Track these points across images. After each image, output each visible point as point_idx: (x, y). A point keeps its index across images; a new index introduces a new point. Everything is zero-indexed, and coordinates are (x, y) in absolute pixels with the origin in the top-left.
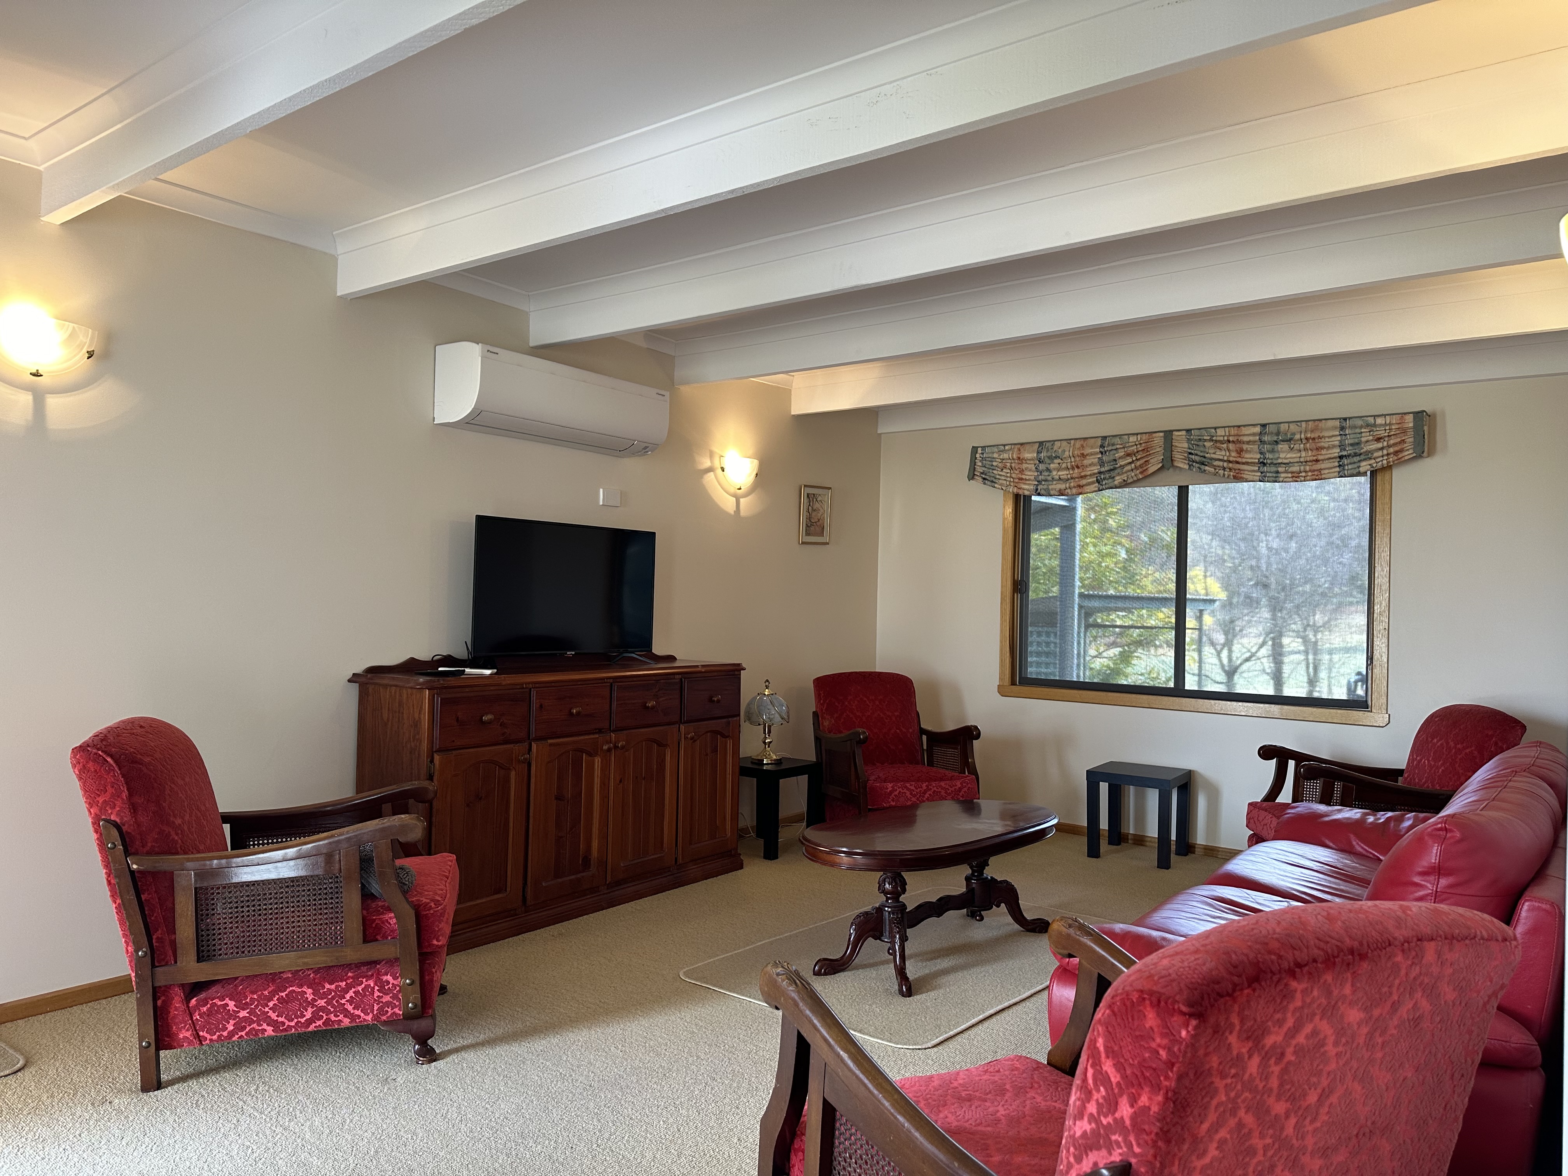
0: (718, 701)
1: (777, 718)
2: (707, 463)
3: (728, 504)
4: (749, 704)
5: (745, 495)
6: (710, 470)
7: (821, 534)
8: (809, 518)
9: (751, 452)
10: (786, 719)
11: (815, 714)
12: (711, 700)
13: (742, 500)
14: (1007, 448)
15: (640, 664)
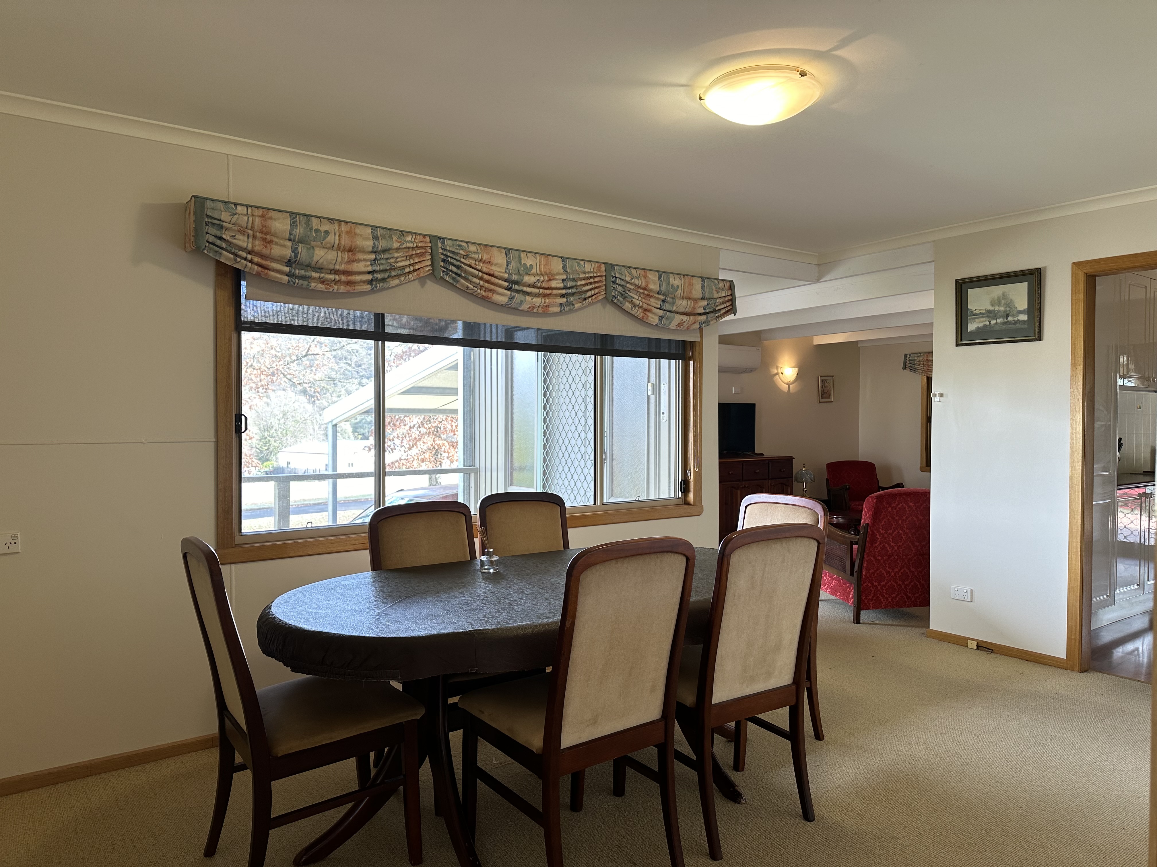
0: (784, 471)
1: (809, 480)
2: (776, 371)
3: (785, 387)
4: (796, 474)
5: (792, 383)
6: (777, 374)
7: (829, 398)
8: (823, 391)
9: (793, 365)
10: (813, 481)
11: (827, 479)
12: (780, 470)
13: (791, 386)
14: (921, 354)
15: (751, 456)
